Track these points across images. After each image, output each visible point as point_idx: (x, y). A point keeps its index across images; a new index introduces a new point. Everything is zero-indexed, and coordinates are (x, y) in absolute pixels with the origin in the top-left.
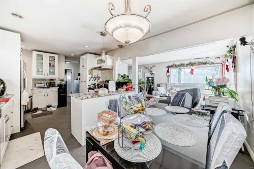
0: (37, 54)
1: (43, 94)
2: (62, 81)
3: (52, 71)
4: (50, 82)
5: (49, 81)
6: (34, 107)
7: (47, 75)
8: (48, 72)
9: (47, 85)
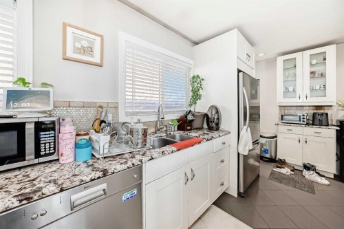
0: (284, 61)
1: (297, 137)
3: (317, 87)
4: (314, 114)
5: (312, 112)
7: (305, 98)
8: (308, 92)
9: (305, 120)
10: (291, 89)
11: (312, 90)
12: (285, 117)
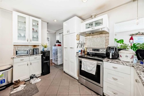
1: (26, 63)
2: (45, 47)
3: (35, 36)
5: (32, 48)
6: (15, 79)
7: (30, 41)
8: (31, 38)
9: (30, 52)
10: (23, 35)
11: (33, 37)
12: (18, 52)
